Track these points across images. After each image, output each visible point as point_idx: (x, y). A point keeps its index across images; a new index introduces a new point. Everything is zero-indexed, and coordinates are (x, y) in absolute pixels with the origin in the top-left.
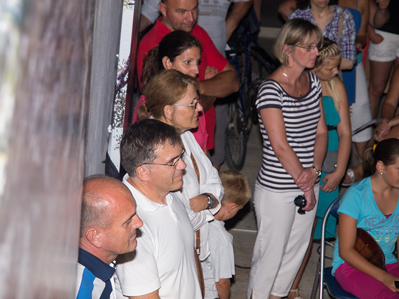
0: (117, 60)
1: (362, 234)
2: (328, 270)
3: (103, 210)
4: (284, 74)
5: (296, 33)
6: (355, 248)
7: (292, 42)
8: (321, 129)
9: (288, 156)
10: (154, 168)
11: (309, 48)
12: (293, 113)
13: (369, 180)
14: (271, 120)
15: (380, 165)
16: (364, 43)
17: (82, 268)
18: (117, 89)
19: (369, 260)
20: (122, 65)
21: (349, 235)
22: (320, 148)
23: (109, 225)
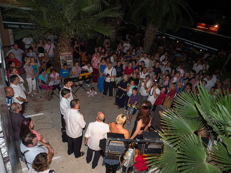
0: (4, 68)
1: (42, 81)
2: (39, 86)
3: (9, 91)
4: (26, 63)
5: (27, 58)
6: (42, 82)
7: (27, 59)
8: (33, 69)
9: (29, 74)
10: (16, 81)
11: (29, 60)
12: (29, 68)
13: (41, 74)
14: (26, 69)
15: (43, 72)
16: (37, 55)
17: (7, 99)
18: (5, 71)
19: (44, 84)
20: (5, 68)
21: (40, 81)
22: (33, 72)
23: (10, 93)
